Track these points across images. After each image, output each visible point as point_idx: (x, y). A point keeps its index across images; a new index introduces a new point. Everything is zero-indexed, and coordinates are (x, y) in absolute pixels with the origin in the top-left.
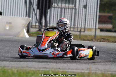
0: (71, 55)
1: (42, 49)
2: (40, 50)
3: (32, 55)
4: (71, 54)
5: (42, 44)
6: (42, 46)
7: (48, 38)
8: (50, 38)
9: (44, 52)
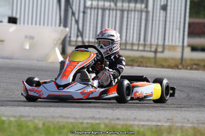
0: (116, 95)
1: (63, 83)
2: (58, 86)
3: (45, 96)
4: (115, 92)
5: (64, 76)
6: (64, 79)
7: (75, 64)
8: (80, 64)
9: (66, 90)
